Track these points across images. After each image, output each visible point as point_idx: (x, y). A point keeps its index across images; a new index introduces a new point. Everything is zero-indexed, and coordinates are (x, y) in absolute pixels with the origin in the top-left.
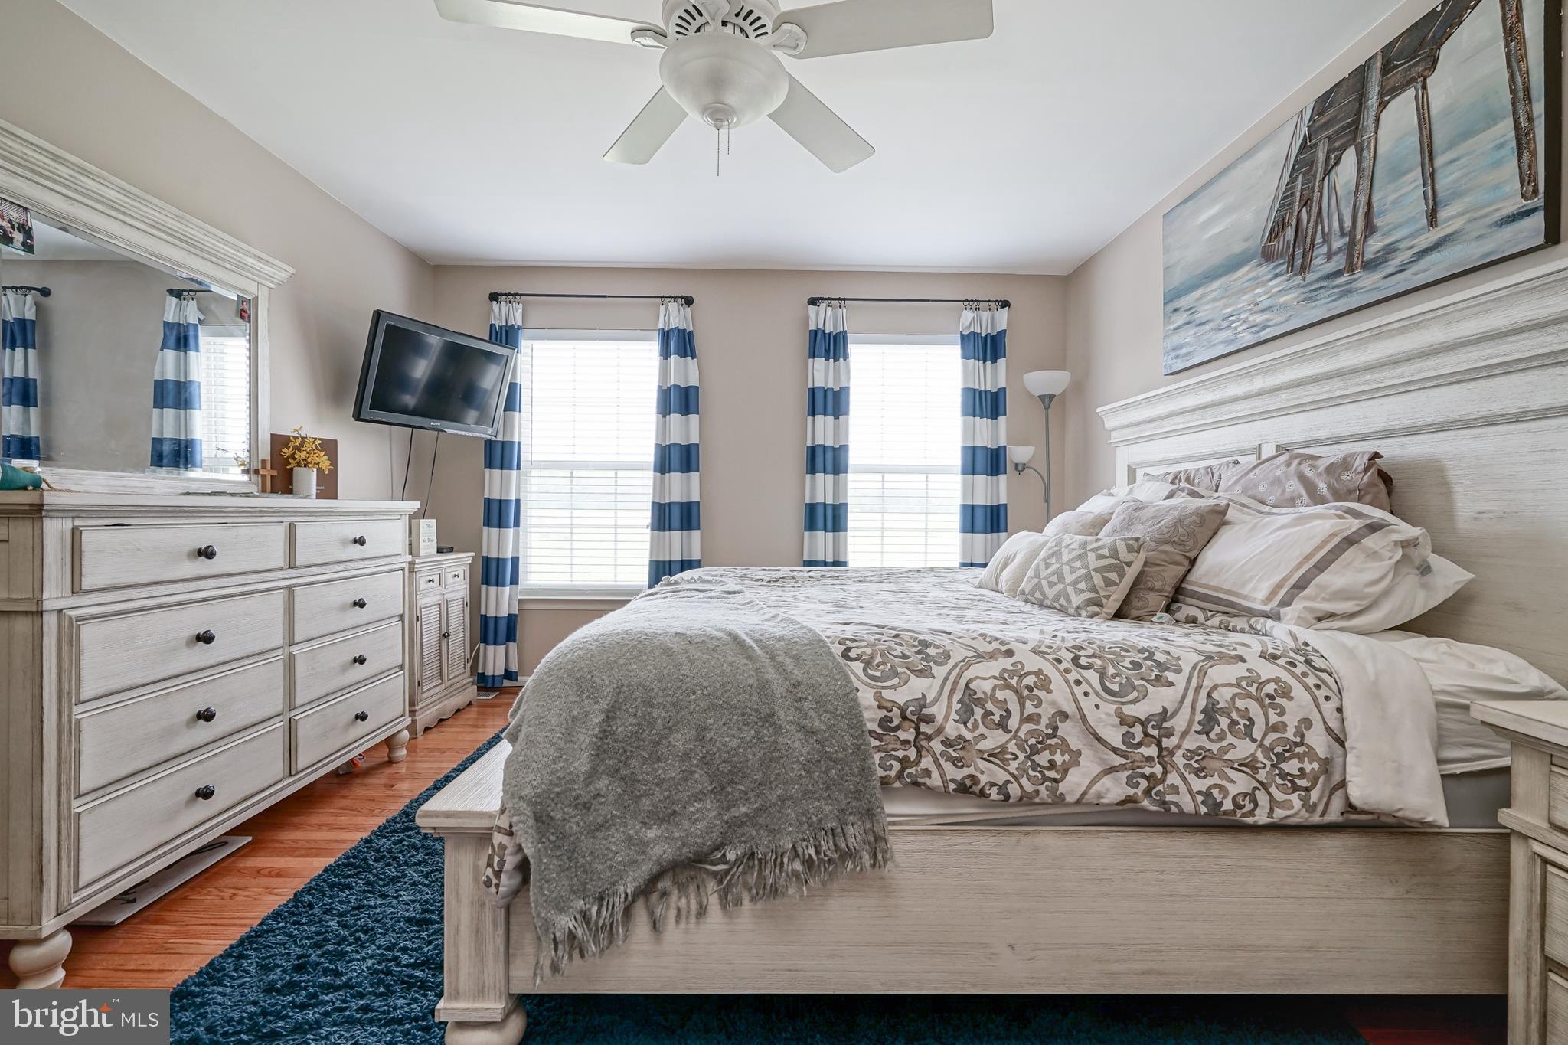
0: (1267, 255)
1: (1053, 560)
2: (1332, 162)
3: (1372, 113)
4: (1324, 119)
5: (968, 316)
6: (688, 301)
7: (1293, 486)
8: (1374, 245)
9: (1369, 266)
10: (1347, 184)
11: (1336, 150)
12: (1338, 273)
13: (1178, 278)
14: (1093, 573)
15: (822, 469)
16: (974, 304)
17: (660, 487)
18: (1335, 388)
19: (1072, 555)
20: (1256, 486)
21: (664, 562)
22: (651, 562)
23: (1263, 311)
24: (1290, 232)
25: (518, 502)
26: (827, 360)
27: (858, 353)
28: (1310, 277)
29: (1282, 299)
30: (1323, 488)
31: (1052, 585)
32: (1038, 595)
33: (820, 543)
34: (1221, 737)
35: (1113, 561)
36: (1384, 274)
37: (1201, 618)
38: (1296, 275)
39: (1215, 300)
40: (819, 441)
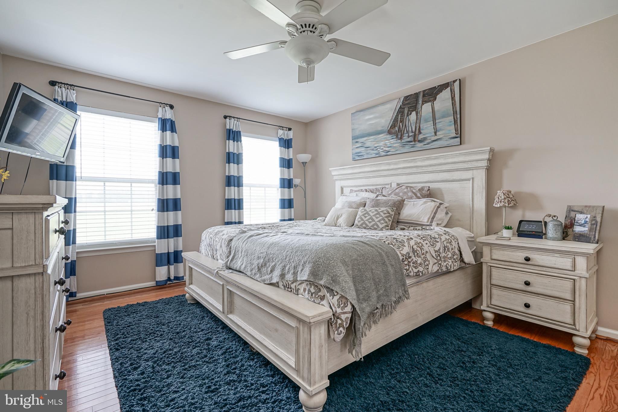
0: (389, 132)
1: (367, 215)
2: (409, 114)
3: (420, 105)
4: (407, 102)
5: (281, 132)
6: (172, 107)
7: (410, 194)
8: (421, 137)
9: (420, 141)
10: (413, 120)
11: (410, 111)
12: (411, 142)
13: (357, 133)
14: (385, 218)
15: (233, 185)
16: (282, 128)
17: (162, 192)
18: (414, 170)
19: (374, 213)
20: (399, 194)
21: (164, 227)
22: (158, 227)
23: (388, 147)
24: (397, 129)
25: (75, 198)
26: (234, 141)
27: (245, 140)
28: (403, 141)
29: (394, 145)
30: (419, 195)
31: (370, 222)
32: (364, 226)
33: (233, 215)
34: (447, 252)
35: (389, 215)
36: (424, 144)
37: (406, 228)
38: (399, 139)
39: (371, 141)
40: (232, 174)
